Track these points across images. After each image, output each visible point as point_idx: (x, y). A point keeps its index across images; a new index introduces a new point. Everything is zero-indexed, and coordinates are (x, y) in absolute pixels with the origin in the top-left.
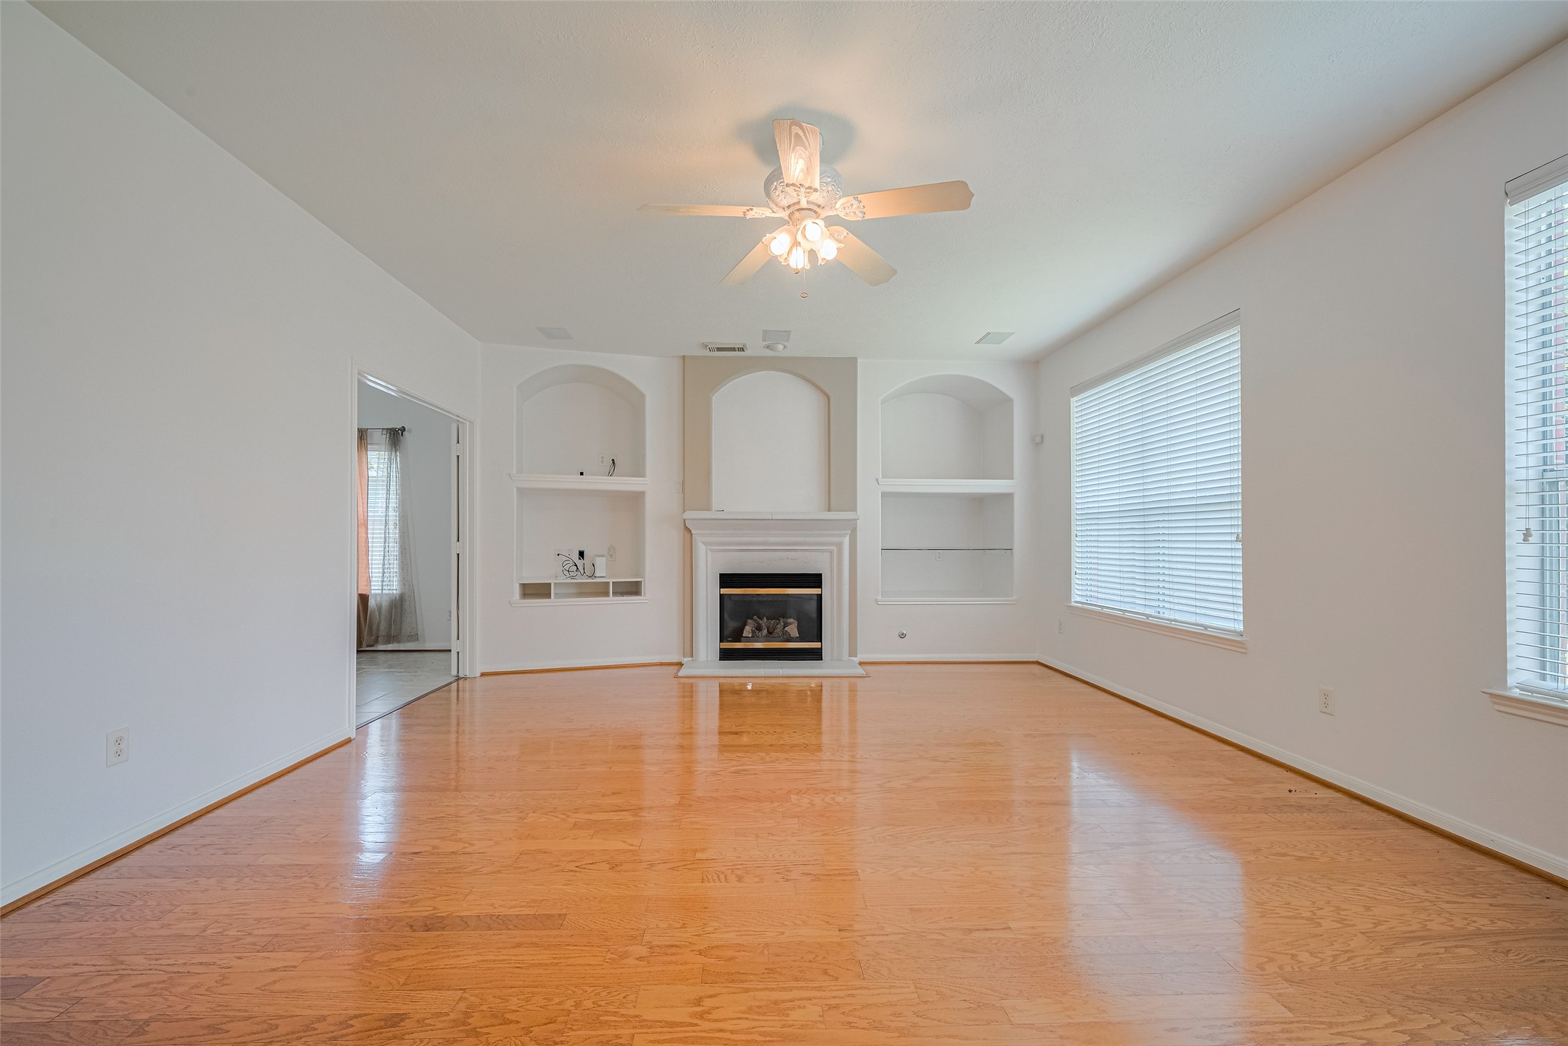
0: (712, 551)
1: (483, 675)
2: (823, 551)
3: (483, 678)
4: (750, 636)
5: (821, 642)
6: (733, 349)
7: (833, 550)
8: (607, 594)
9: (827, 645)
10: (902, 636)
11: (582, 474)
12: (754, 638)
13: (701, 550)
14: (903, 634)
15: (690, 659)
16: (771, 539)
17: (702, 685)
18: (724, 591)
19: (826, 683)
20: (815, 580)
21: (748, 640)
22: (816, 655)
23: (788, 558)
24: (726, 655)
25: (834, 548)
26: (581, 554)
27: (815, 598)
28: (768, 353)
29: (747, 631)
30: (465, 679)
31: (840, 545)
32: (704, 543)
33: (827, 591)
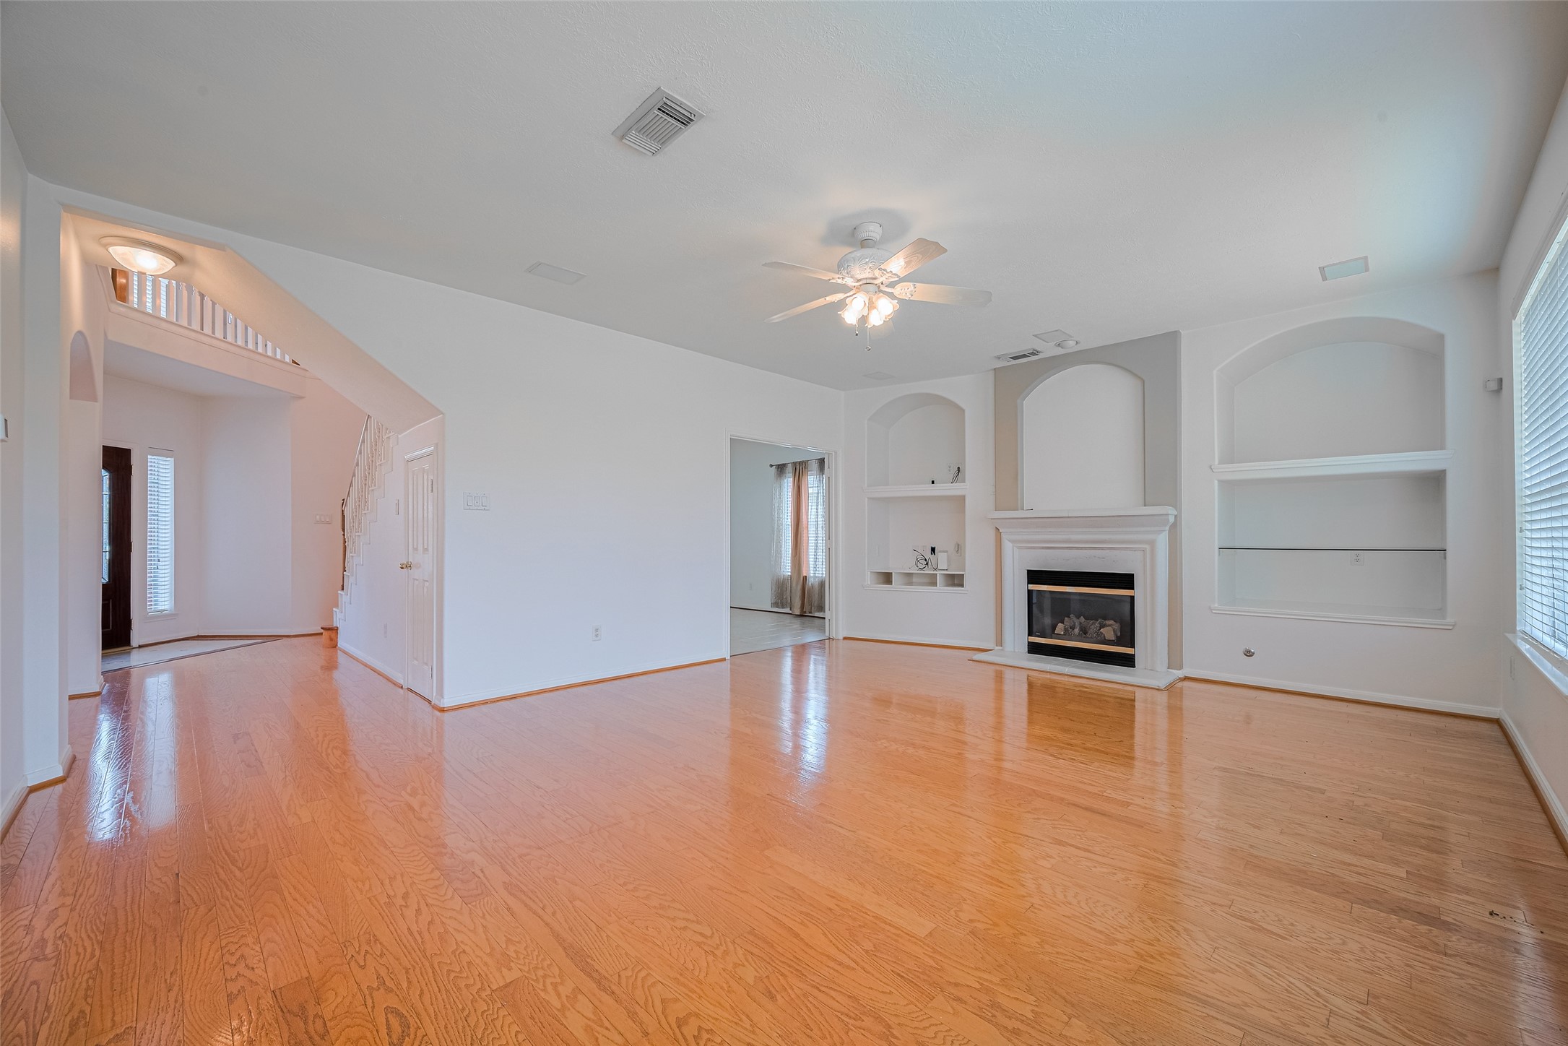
0: (1019, 548)
1: (845, 638)
2: (1135, 550)
3: (846, 641)
4: (1062, 633)
5: (1134, 648)
6: (1024, 356)
7: (1146, 548)
8: (935, 584)
9: (1140, 650)
10: (1249, 654)
11: (933, 482)
12: (1067, 635)
13: (1008, 546)
14: (1249, 651)
15: (1001, 648)
16: (1074, 537)
17: (1009, 674)
18: (1032, 587)
19: (1139, 695)
20: (1126, 581)
21: (1059, 637)
22: (1128, 661)
23: (1095, 557)
24: (1034, 649)
25: (1147, 547)
26: (933, 550)
27: (1129, 600)
28: (1060, 351)
29: (1060, 629)
30: (833, 639)
31: (1152, 543)
32: (1012, 541)
33: (1138, 592)
